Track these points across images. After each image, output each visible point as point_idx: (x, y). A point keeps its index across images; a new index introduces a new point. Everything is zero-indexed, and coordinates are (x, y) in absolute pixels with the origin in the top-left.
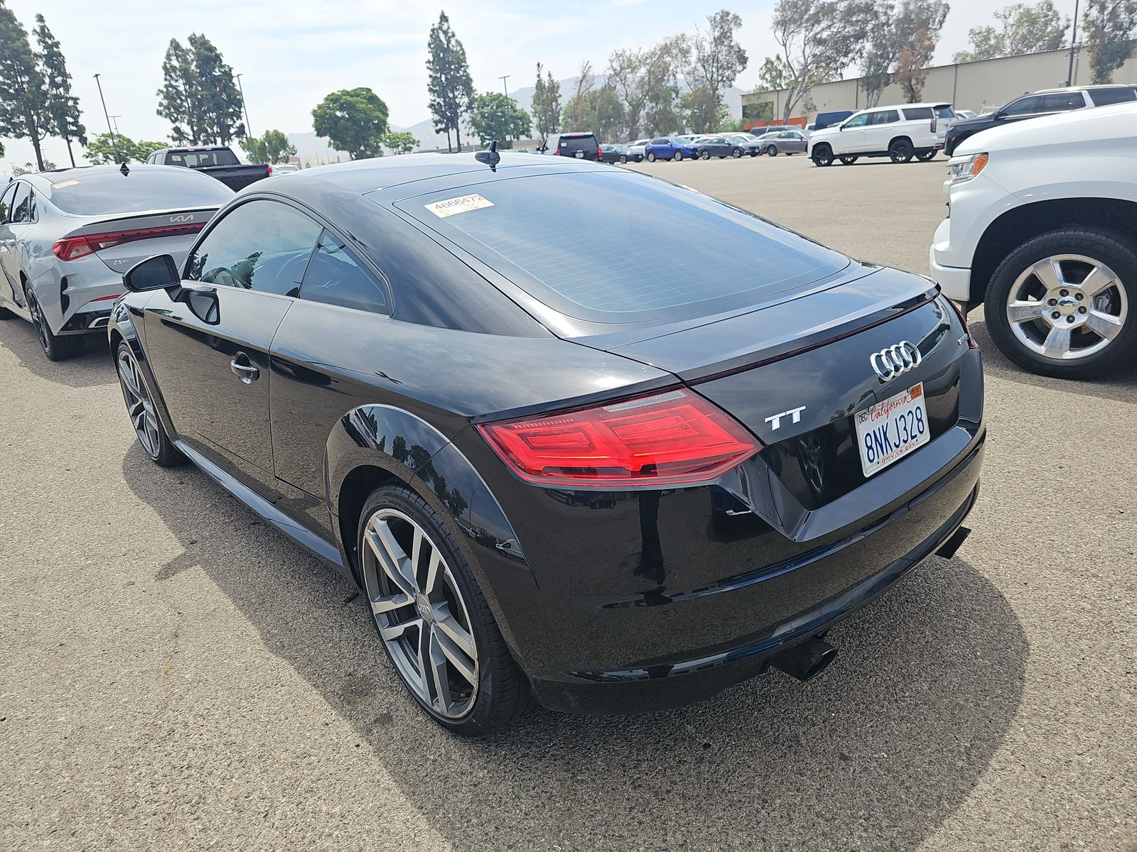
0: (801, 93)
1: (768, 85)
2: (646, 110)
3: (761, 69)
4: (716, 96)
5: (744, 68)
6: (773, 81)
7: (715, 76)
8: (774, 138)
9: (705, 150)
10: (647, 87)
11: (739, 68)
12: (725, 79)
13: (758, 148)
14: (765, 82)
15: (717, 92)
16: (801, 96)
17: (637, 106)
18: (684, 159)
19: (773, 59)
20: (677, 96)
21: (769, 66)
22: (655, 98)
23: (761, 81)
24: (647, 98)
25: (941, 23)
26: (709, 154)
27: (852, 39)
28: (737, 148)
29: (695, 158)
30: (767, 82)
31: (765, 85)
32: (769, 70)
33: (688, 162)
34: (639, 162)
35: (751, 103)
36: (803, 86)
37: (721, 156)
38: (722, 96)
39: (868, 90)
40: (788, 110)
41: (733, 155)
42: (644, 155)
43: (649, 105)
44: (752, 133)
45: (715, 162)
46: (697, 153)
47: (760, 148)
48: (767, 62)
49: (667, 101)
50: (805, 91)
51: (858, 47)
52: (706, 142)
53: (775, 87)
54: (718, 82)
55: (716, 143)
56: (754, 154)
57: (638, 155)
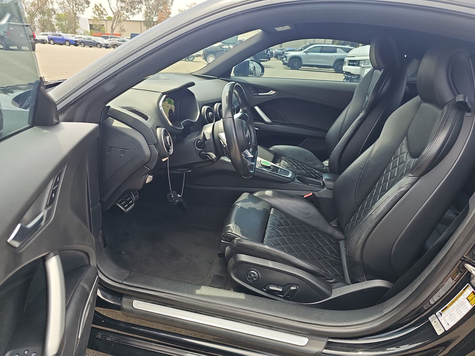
0: (118, 23)
1: (97, 17)
2: (38, 18)
3: (93, 9)
4: (76, 17)
5: (89, 6)
6: (99, 15)
7: (75, 7)
8: (116, 41)
9: (82, 42)
10: (37, 7)
11: (86, 6)
12: (79, 10)
13: (109, 45)
14: (96, 15)
15: (76, 15)
16: (118, 24)
17: (32, 15)
18: (70, 46)
19: (99, 5)
20: (54, 14)
21: (97, 8)
22: (43, 13)
23: (94, 14)
24: (38, 12)
25: (172, 3)
26: (84, 44)
27: (137, 3)
28: (99, 43)
29: (76, 45)
30: (97, 15)
31: (96, 16)
32: (97, 10)
33: (72, 47)
34: (45, 44)
35: (95, 23)
36: (118, 20)
37: (91, 46)
38: (80, 18)
39: (146, 26)
40: (113, 30)
41: (97, 47)
42: (47, 40)
43: (39, 16)
44: (102, 37)
45: (87, 48)
46: (78, 43)
47: (110, 45)
48: (96, 6)
49: (50, 16)
50: (119, 22)
51: (139, 7)
52: (82, 38)
53: (100, 18)
54: (77, 11)
55: (87, 39)
56: (107, 47)
57: (44, 40)
